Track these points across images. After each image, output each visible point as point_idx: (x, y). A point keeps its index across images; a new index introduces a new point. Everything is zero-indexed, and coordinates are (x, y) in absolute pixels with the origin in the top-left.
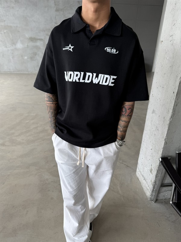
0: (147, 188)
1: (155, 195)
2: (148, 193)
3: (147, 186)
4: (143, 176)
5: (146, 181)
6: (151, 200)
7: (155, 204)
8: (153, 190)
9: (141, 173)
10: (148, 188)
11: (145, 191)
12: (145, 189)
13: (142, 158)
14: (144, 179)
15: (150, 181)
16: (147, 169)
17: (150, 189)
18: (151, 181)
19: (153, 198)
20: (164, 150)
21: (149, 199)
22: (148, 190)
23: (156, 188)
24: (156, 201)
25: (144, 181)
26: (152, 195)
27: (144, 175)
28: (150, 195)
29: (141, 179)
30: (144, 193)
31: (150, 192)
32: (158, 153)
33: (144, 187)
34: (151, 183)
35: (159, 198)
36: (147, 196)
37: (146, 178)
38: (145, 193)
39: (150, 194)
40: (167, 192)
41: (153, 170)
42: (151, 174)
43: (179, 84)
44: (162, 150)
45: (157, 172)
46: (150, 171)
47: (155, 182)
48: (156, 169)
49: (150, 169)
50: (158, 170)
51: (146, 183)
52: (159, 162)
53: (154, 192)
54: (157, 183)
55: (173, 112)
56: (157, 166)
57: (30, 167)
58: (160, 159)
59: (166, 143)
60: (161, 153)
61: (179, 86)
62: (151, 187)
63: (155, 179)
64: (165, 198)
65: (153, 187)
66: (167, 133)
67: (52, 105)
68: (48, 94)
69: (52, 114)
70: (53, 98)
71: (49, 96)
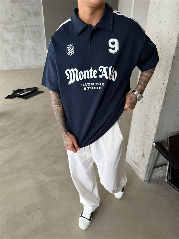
0: (139, 171)
1: (148, 177)
3: (139, 169)
4: (134, 161)
5: (138, 165)
7: (149, 184)
9: (132, 159)
11: (138, 175)
12: (137, 173)
13: (131, 145)
14: (136, 164)
15: (143, 163)
16: (138, 155)
17: (143, 172)
19: (146, 179)
20: (156, 135)
22: (141, 173)
23: (149, 170)
25: (136, 165)
26: (145, 177)
27: (136, 160)
28: (144, 178)
29: (132, 164)
30: (136, 177)
31: (144, 174)
32: (150, 139)
33: (137, 171)
34: (144, 166)
36: (140, 179)
37: (138, 162)
38: (138, 177)
39: (143, 176)
40: (157, 172)
41: (146, 154)
42: (143, 158)
43: (170, 76)
44: (154, 136)
45: (150, 156)
46: (141, 156)
47: (148, 165)
48: (148, 154)
49: (142, 154)
50: (151, 154)
51: (139, 167)
52: (152, 146)
53: (147, 174)
54: (150, 165)
55: (164, 101)
56: (150, 150)
57: (21, 171)
58: (154, 144)
59: (158, 129)
60: (154, 138)
61: (169, 78)
62: (145, 170)
63: (148, 163)
64: (155, 177)
65: (146, 170)
66: (159, 120)
67: (59, 107)
68: (54, 98)
69: (60, 117)
70: (59, 101)
71: (55, 100)
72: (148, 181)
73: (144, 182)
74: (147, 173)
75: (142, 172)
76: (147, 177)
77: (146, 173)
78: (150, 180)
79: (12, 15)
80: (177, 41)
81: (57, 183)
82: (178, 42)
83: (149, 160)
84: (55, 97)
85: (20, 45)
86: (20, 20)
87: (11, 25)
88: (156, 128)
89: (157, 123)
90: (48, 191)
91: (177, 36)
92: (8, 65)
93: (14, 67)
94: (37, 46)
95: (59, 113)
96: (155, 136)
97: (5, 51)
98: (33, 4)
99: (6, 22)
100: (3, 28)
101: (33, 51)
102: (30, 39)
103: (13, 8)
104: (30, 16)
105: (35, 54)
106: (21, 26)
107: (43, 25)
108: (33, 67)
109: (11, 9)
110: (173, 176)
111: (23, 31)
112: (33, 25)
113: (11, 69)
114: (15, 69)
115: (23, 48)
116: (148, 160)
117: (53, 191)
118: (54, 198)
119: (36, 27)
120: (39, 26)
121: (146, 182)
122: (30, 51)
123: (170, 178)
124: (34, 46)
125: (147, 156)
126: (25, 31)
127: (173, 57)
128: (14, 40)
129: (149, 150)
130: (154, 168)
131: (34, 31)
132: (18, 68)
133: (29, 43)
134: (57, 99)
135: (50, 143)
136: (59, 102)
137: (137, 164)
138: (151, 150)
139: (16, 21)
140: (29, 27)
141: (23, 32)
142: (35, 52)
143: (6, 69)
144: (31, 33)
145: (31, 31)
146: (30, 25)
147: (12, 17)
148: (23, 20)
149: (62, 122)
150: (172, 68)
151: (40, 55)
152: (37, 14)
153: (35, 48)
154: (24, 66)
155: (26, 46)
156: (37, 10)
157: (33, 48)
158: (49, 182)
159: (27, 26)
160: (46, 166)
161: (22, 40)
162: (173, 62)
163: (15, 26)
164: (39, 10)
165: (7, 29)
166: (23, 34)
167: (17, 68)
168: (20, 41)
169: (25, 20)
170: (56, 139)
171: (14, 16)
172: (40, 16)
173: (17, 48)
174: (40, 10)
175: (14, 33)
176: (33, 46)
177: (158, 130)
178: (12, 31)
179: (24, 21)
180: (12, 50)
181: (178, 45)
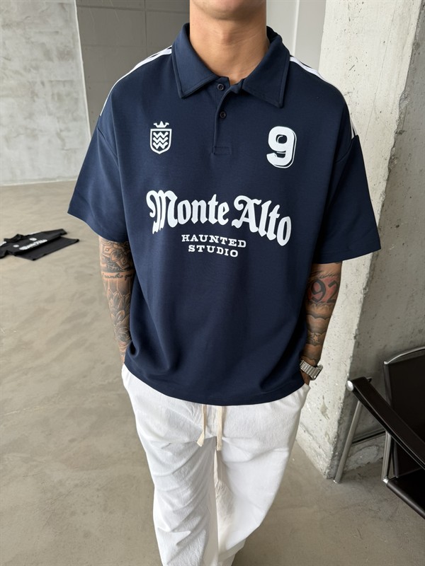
0: (315, 451)
1: (338, 466)
2: (321, 463)
3: (315, 446)
5: (311, 434)
6: (331, 477)
7: (341, 486)
8: (334, 454)
10: (320, 451)
11: (312, 459)
12: (310, 453)
14: (306, 430)
15: (323, 433)
17: (326, 453)
18: (326, 434)
19: (333, 471)
20: (353, 360)
21: (325, 477)
22: (320, 455)
23: (339, 449)
25: (306, 434)
26: (331, 467)
28: (328, 468)
30: (309, 464)
31: (327, 460)
32: (338, 370)
33: (309, 450)
34: (326, 439)
36: (318, 471)
37: (311, 427)
38: (312, 464)
39: (326, 465)
40: (361, 452)
41: (329, 407)
42: (323, 418)
43: (383, 206)
44: (349, 362)
45: (342, 412)
46: (319, 412)
47: (338, 436)
48: (336, 407)
49: (320, 407)
50: (342, 409)
51: (313, 438)
52: (344, 388)
53: (336, 458)
54: (342, 437)
55: (370, 273)
56: (340, 399)
57: (5, 456)
58: (350, 385)
59: (357, 345)
60: (348, 368)
61: (381, 211)
62: (329, 448)
63: (336, 430)
64: (358, 466)
65: (332, 449)
66: (360, 321)
67: (117, 279)
68: (106, 254)
69: (117, 304)
70: (118, 263)
71: (109, 259)
72: (339, 475)
73: (327, 478)
74: (334, 456)
75: (323, 453)
76: (335, 467)
77: (331, 456)
78: (344, 473)
79: (5, 58)
80: (397, 116)
81: (98, 490)
82: (400, 117)
83: (340, 423)
84: (110, 252)
85: (26, 128)
86: (25, 69)
87: (5, 81)
88: (354, 341)
89: (355, 327)
90: (73, 514)
91: (397, 103)
93: (12, 181)
94: (68, 130)
95: (115, 294)
96: (352, 363)
98: (57, 32)
101: (59, 142)
102: (50, 114)
103: (7, 42)
104: (50, 59)
105: (63, 149)
106: (29, 82)
107: (82, 80)
108: (58, 181)
109: (4, 43)
110: (401, 469)
111: (34, 95)
112: (59, 81)
113: (5, 185)
114: (15, 184)
115: (33, 135)
116: (336, 423)
117: (84, 514)
118: (87, 535)
119: (64, 86)
120: (71, 82)
121: (334, 478)
122: (50, 141)
123: (394, 474)
124: (61, 131)
125: (335, 414)
126: (37, 95)
127: (391, 158)
128: (11, 116)
129: (338, 397)
130: (353, 443)
131: (59, 95)
132: (22, 184)
133: (47, 123)
134: (114, 258)
135: (85, 377)
136: (116, 265)
137: (308, 431)
138: (343, 397)
139: (17, 72)
140: (48, 85)
141: (32, 97)
142: (64, 145)
144: (53, 98)
145: (53, 95)
146: (51, 82)
147: (6, 62)
148: (32, 70)
149: (122, 316)
150: (389, 186)
151: (75, 151)
152: (65, 55)
153: (64, 134)
154: (36, 177)
155: (41, 131)
156: (66, 46)
157: (58, 135)
158: (76, 486)
159: (43, 83)
160: (72, 441)
161: (30, 116)
162: (390, 171)
163: (12, 83)
164: (72, 46)
166: (34, 101)
167: (19, 184)
168: (25, 119)
169: (37, 68)
170: (103, 363)
171: (10, 60)
172: (73, 58)
173: (18, 135)
174: (74, 45)
175: (11, 100)
176: (59, 131)
177: (358, 347)
178: (7, 96)
179: (35, 71)
180: (7, 139)
181: (401, 127)
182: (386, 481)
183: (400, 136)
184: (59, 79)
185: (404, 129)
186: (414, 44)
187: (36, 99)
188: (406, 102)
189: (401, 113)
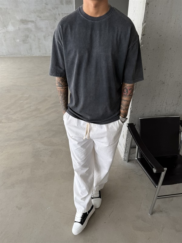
1: (127, 156)
3: (121, 149)
6: (125, 160)
7: (128, 163)
8: (125, 151)
10: (122, 151)
11: (121, 154)
15: (123, 144)
18: (124, 144)
19: (125, 158)
21: (123, 160)
22: (122, 152)
24: (129, 161)
25: (120, 145)
26: (125, 156)
31: (124, 154)
33: (120, 151)
34: (124, 146)
35: (131, 159)
36: (121, 158)
38: (120, 156)
41: (125, 135)
42: (123, 139)
47: (126, 145)
49: (123, 135)
50: (127, 135)
51: (121, 147)
53: (126, 153)
54: (128, 145)
56: (127, 131)
57: (25, 139)
58: (127, 125)
59: (131, 112)
60: (129, 120)
62: (124, 149)
63: (126, 142)
67: (62, 89)
72: (127, 160)
79: (45, 4)
82: (143, 29)
83: (126, 140)
84: (59, 80)
86: (53, 8)
87: (45, 13)
88: (130, 110)
89: (131, 105)
90: (41, 156)
91: (142, 24)
92: (40, 51)
93: (46, 54)
95: (61, 95)
96: (130, 118)
97: (38, 38)
99: (40, 11)
100: (37, 17)
104: (62, 4)
106: (54, 14)
112: (65, 13)
113: (43, 55)
114: (46, 55)
117: (44, 157)
118: (43, 162)
123: (139, 157)
125: (125, 137)
126: (57, 19)
128: (47, 28)
134: (61, 82)
135: (55, 121)
139: (50, 10)
140: (61, 15)
141: (55, 20)
143: (38, 55)
146: (62, 14)
148: (55, 9)
152: (68, 2)
158: (44, 149)
159: (59, 14)
160: (46, 138)
163: (48, 14)
165: (40, 17)
166: (55, 22)
167: (48, 55)
168: (52, 29)
169: (57, 8)
171: (47, 4)
172: (71, 4)
173: (49, 35)
175: (47, 21)
178: (45, 20)
180: (45, 37)
181: (143, 33)
182: (136, 159)
183: (143, 36)
184: (66, 12)
185: (145, 34)
186: (146, 3)
187: (56, 20)
188: (145, 24)
189: (143, 28)
